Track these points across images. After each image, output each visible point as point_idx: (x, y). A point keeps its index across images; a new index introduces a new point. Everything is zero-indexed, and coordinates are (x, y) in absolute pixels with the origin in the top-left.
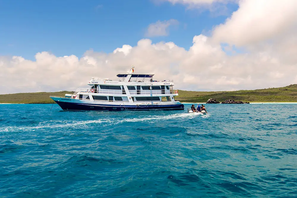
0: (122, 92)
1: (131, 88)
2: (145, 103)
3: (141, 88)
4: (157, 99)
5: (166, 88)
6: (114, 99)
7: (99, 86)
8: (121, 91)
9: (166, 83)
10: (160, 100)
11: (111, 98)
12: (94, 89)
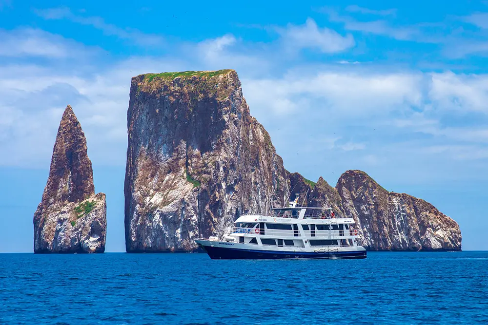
0: (294, 233)
1: (305, 227)
2: (324, 248)
3: (316, 227)
4: (335, 242)
5: (344, 227)
6: (284, 243)
7: (265, 225)
8: (292, 232)
9: (346, 220)
10: (338, 244)
11: (280, 242)
12: (259, 229)
